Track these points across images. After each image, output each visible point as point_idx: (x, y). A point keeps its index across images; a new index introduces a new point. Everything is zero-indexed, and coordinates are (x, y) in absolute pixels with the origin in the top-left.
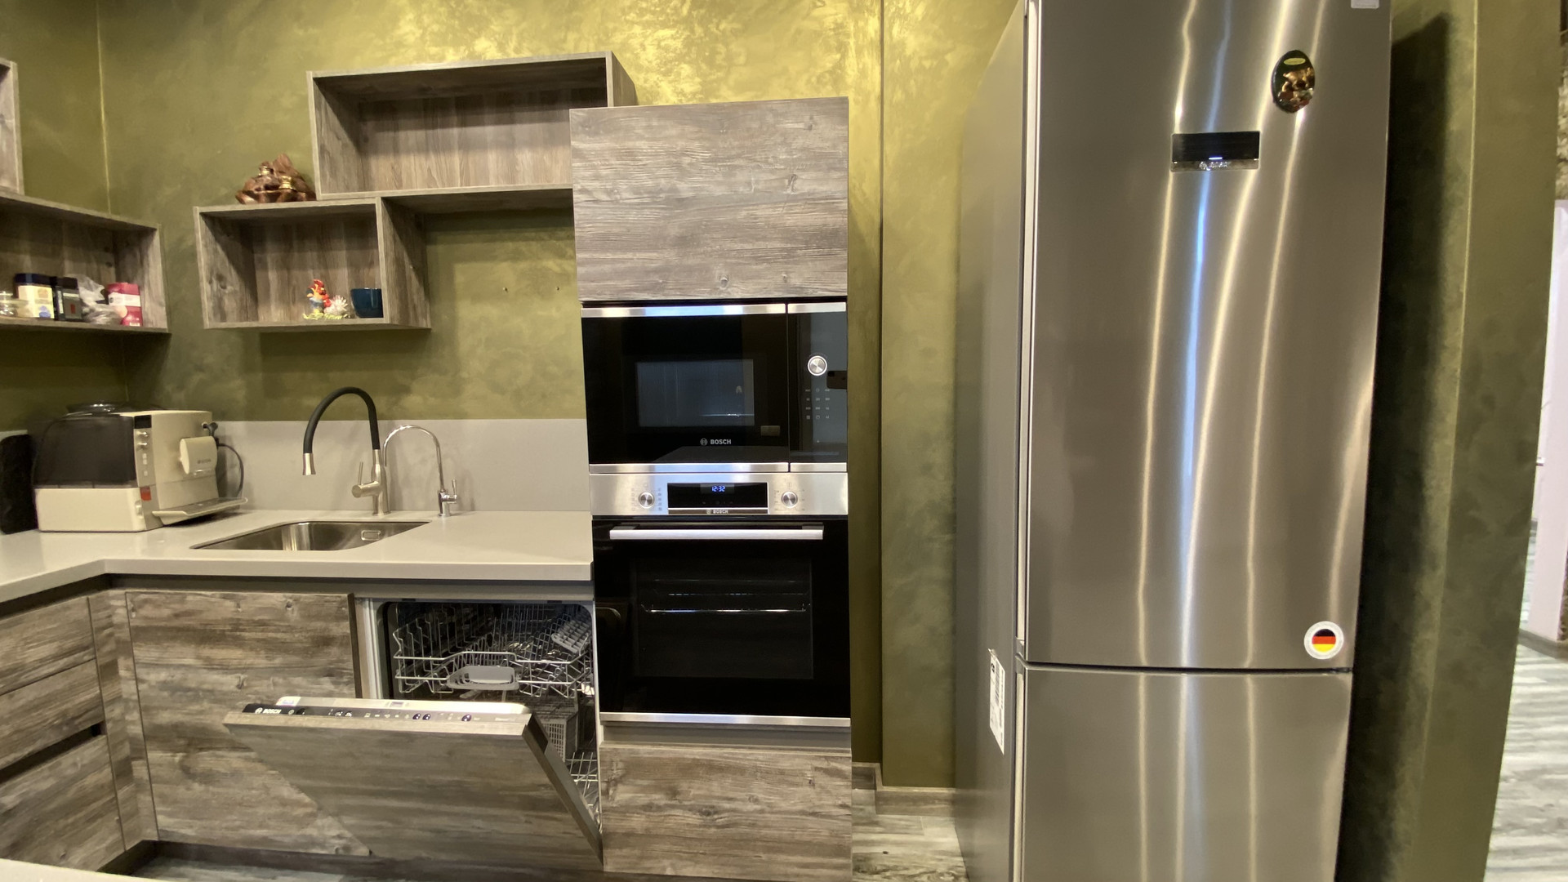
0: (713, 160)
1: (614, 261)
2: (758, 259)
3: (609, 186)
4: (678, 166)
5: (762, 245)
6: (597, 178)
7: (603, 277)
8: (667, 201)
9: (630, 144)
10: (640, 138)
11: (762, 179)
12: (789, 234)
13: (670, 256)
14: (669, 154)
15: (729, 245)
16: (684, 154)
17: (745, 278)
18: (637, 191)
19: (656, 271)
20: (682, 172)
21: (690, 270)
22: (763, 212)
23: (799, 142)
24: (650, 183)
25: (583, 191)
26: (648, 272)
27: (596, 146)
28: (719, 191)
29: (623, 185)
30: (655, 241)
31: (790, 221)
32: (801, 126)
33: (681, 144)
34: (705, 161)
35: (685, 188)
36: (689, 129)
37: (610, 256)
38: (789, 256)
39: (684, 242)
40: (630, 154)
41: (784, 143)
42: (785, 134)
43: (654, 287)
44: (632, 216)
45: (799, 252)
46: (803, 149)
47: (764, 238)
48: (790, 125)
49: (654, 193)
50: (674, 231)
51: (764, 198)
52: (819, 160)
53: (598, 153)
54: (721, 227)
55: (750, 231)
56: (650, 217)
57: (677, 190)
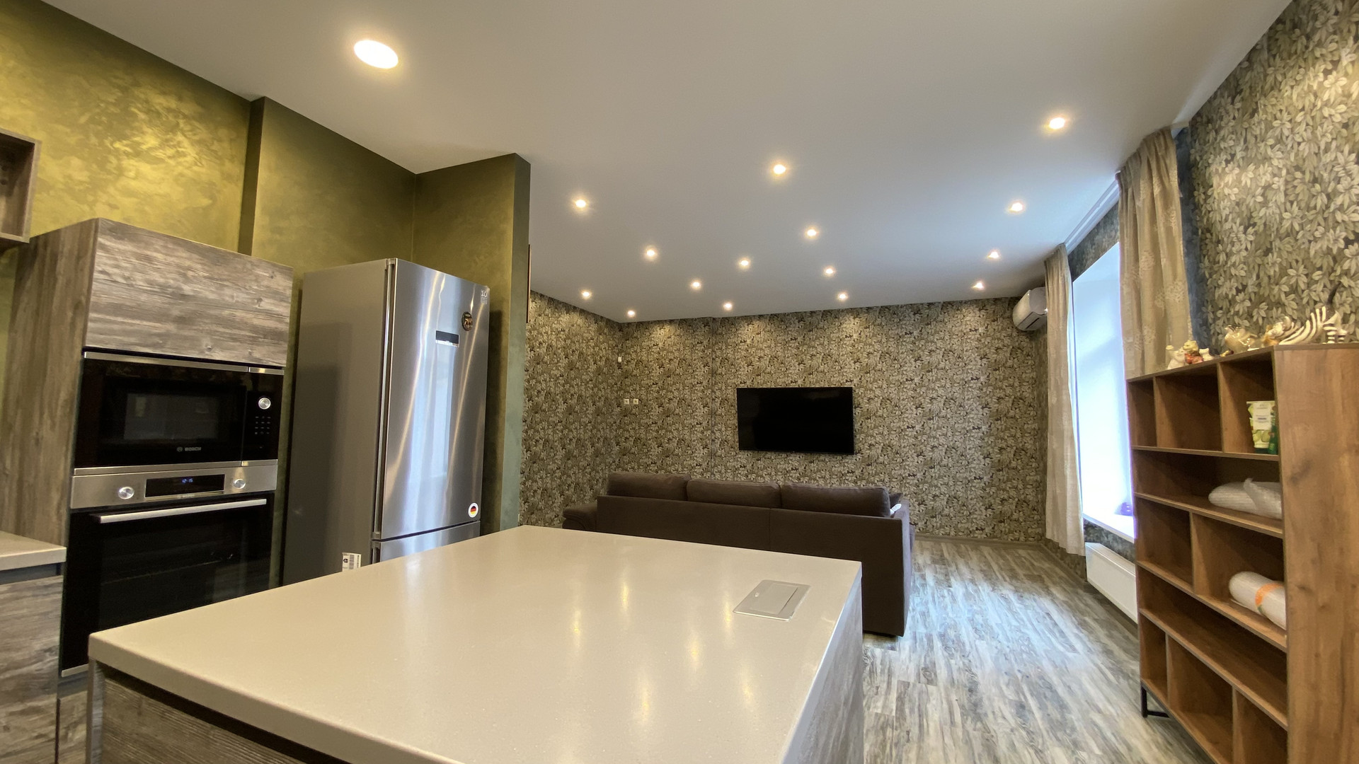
0: (211, 278)
1: (123, 323)
2: (235, 340)
3: (127, 274)
4: (184, 275)
5: (237, 332)
6: (117, 267)
7: (113, 332)
8: (173, 294)
9: (149, 253)
10: (156, 251)
11: (241, 297)
12: (255, 329)
13: (171, 327)
14: (178, 266)
15: (215, 328)
16: (189, 269)
17: (223, 349)
18: (151, 283)
19: (159, 335)
20: (187, 280)
21: (186, 338)
22: (240, 314)
23: (265, 283)
24: (161, 280)
25: (102, 272)
26: (151, 335)
27: (122, 247)
28: (212, 296)
29: (138, 276)
30: (161, 316)
31: (256, 322)
32: (267, 275)
33: (188, 263)
34: (205, 277)
35: (187, 289)
36: (195, 256)
37: (120, 319)
38: (253, 341)
39: (182, 321)
40: (149, 259)
41: (256, 281)
42: (257, 276)
43: (154, 345)
44: (144, 297)
45: (260, 340)
46: (267, 287)
47: (239, 329)
48: (260, 272)
49: (163, 287)
50: (176, 312)
51: (244, 307)
52: (276, 295)
53: (120, 252)
54: (210, 316)
55: (229, 323)
56: (158, 300)
57: (182, 289)
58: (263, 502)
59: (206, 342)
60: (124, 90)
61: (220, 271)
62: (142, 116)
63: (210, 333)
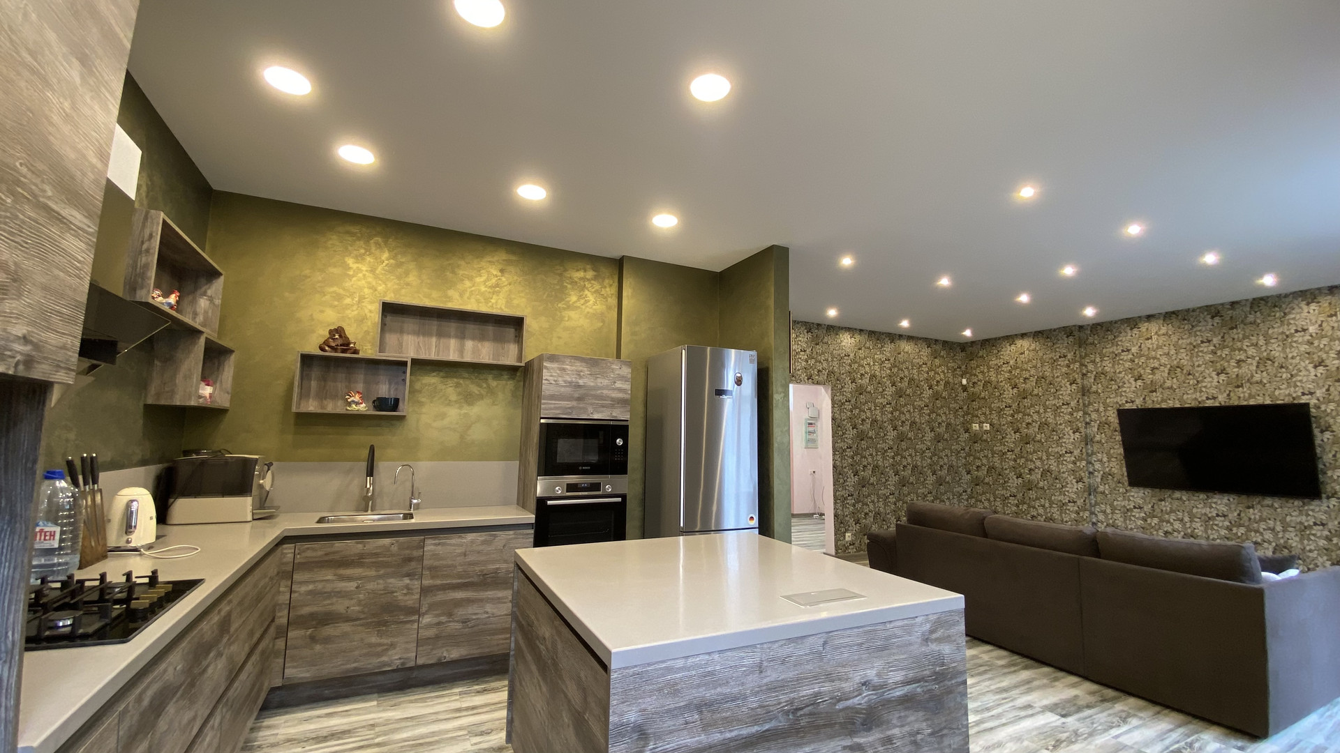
0: (591, 374)
1: (555, 404)
2: (603, 407)
3: (555, 379)
4: (579, 375)
5: (605, 402)
6: (551, 376)
7: (551, 409)
8: (575, 386)
9: (565, 367)
10: (568, 365)
11: (606, 382)
12: (613, 399)
13: (574, 403)
14: (576, 371)
15: (594, 401)
16: (581, 371)
17: (598, 412)
18: (565, 381)
19: (569, 408)
20: (581, 377)
21: (581, 408)
22: (605, 392)
23: (617, 372)
24: (569, 379)
25: (546, 380)
26: (567, 408)
27: (552, 366)
28: (592, 384)
29: (560, 379)
30: (570, 398)
31: (613, 395)
32: (618, 367)
33: (581, 368)
34: (588, 374)
35: (581, 382)
36: (583, 364)
37: (553, 402)
38: (612, 406)
39: (579, 399)
40: (564, 370)
41: (612, 372)
42: (613, 369)
43: (570, 414)
44: (563, 389)
45: (615, 405)
46: (618, 374)
47: (605, 400)
48: (614, 366)
49: (571, 383)
50: (576, 395)
51: (606, 387)
52: (622, 378)
53: (553, 368)
54: (592, 395)
55: (601, 397)
56: (569, 390)
57: (578, 383)
58: (619, 500)
59: (590, 409)
60: (561, 275)
61: (596, 370)
62: (569, 286)
63: (592, 404)
